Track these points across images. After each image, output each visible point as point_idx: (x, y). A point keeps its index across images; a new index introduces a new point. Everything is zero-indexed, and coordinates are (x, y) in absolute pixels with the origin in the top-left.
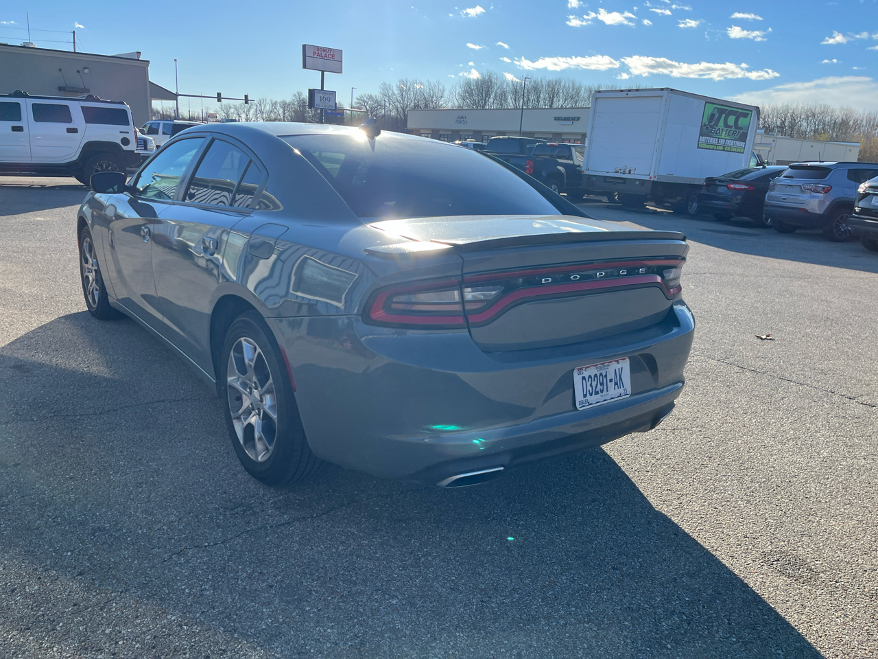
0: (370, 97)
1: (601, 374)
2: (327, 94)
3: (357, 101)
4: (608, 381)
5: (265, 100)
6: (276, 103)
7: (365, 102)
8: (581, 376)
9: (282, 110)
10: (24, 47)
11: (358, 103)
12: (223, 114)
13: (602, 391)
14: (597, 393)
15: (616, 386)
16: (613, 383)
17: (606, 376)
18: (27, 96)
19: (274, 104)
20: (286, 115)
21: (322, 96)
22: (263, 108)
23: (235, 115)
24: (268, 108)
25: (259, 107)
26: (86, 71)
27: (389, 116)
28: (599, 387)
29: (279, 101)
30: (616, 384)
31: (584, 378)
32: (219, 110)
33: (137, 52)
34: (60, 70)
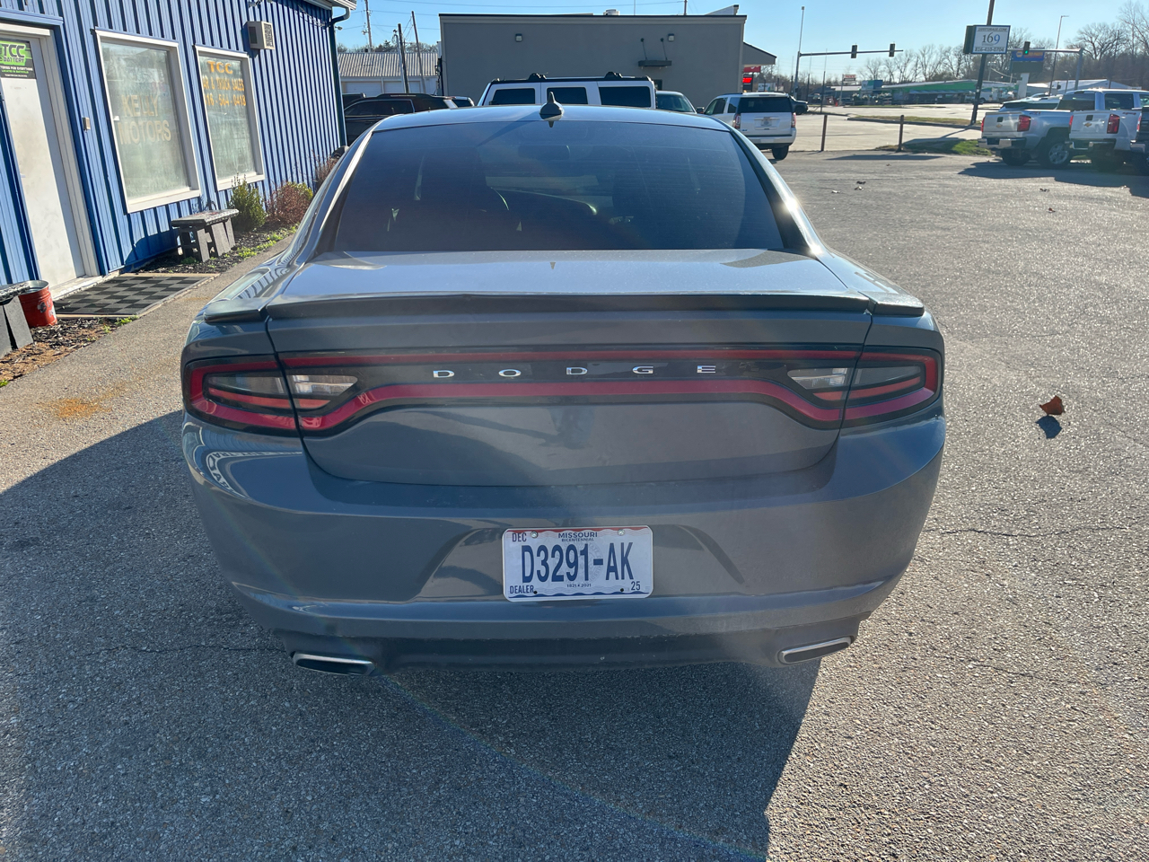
0: (1104, 27)
1: (571, 547)
2: (996, 30)
3: (1079, 36)
4: (591, 563)
5: (932, 47)
6: (948, 51)
7: (1092, 35)
8: (518, 545)
9: (956, 59)
10: (606, 16)
11: (1081, 39)
12: (869, 74)
13: (572, 578)
14: (557, 578)
15: (612, 575)
16: (605, 567)
17: (585, 552)
18: (543, 80)
19: (946, 53)
20: (963, 65)
21: (987, 34)
22: (927, 59)
23: (885, 74)
24: (934, 58)
25: (922, 59)
26: (672, 38)
27: (1133, 55)
28: (564, 569)
29: (953, 47)
30: (611, 569)
31: (526, 549)
32: (865, 68)
33: (735, 6)
34: (642, 40)
